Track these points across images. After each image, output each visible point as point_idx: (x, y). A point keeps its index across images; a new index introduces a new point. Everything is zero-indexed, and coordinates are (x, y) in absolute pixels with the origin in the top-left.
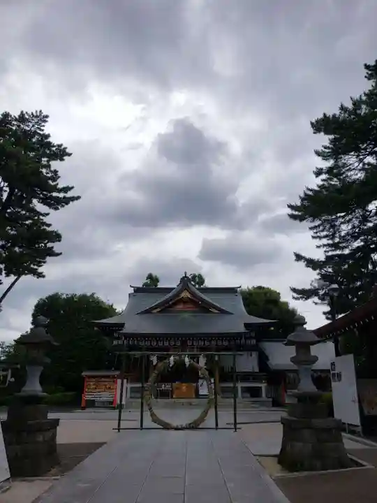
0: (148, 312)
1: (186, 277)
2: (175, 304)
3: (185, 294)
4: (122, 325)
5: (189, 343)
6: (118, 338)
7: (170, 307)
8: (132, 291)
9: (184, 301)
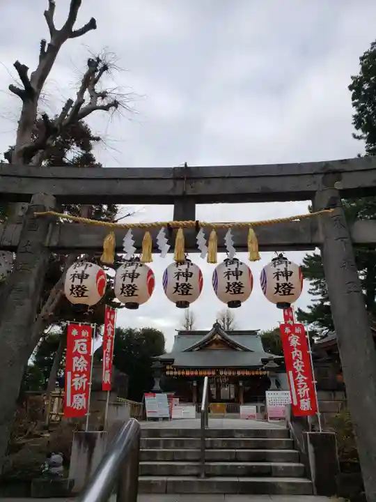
0: (190, 350)
1: (217, 323)
2: (210, 344)
3: (218, 337)
4: (172, 361)
5: (221, 373)
6: (170, 370)
7: (206, 346)
8: (176, 333)
9: (216, 342)
